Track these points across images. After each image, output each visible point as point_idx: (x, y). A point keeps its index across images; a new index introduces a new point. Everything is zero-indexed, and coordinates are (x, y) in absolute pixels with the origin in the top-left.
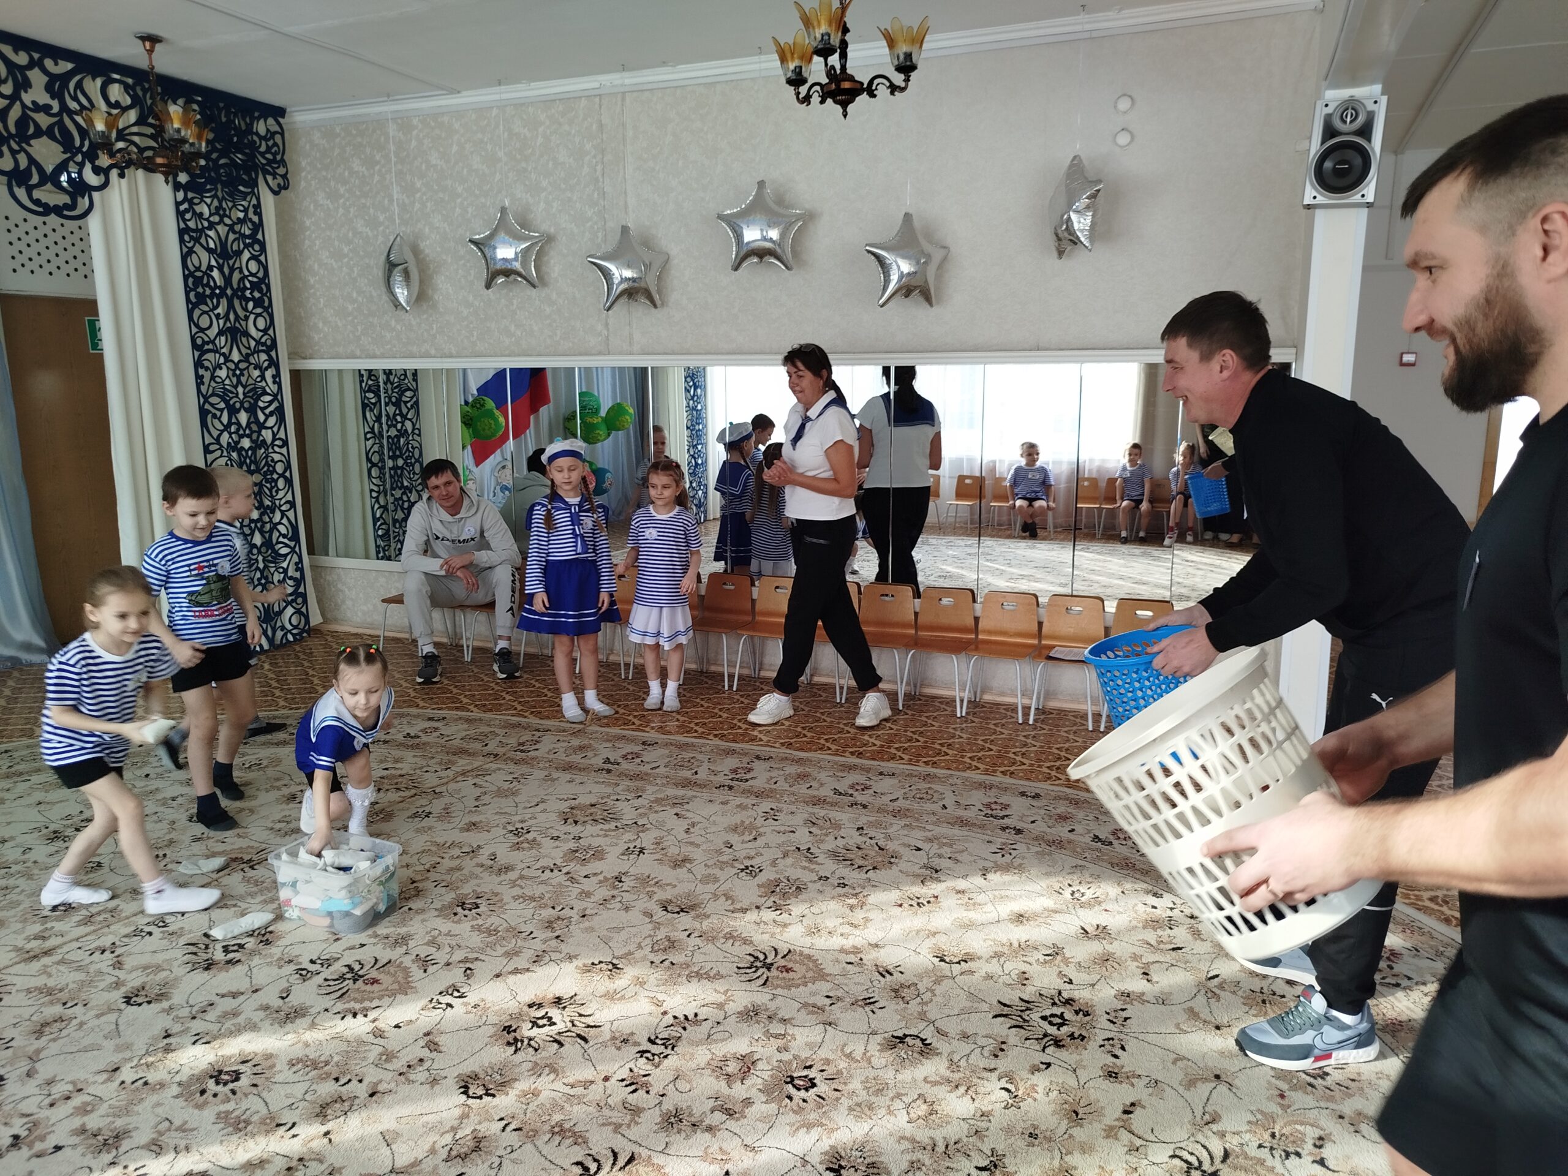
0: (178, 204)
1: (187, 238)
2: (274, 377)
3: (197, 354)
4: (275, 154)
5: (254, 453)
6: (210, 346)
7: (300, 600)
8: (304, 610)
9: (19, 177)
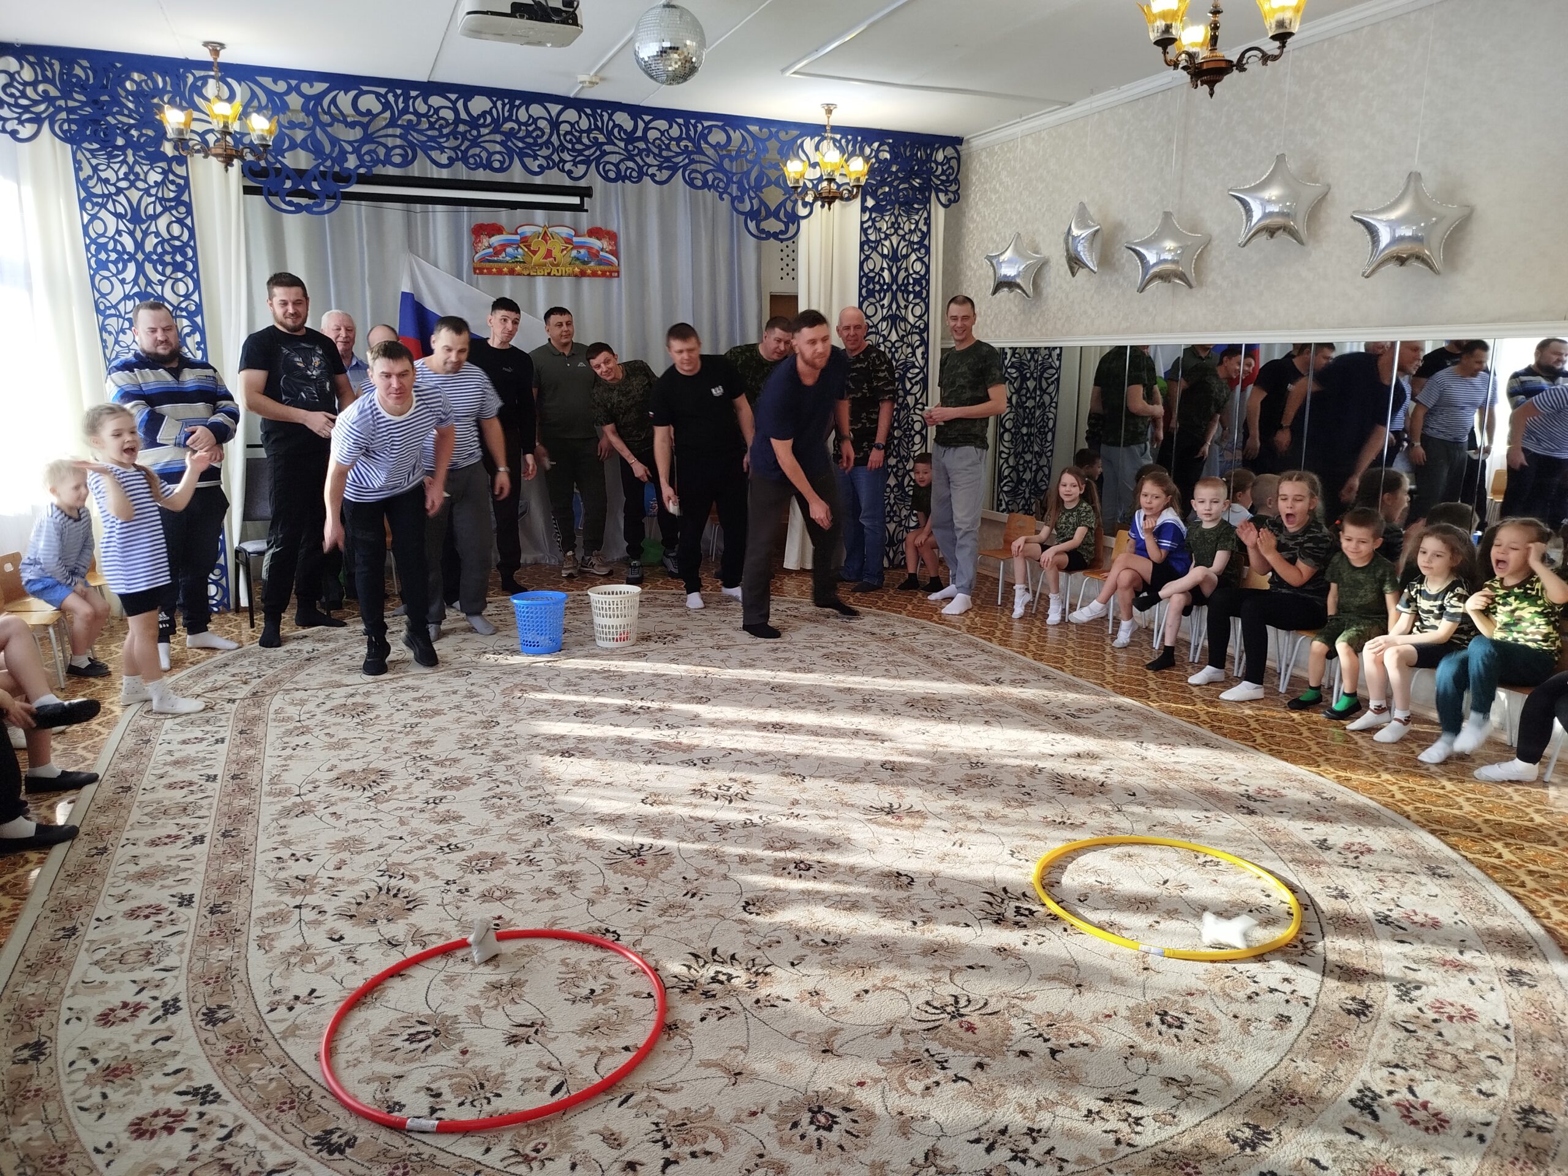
0: (863, 223)
1: (866, 248)
2: (923, 353)
4: (949, 175)
9: (753, 215)
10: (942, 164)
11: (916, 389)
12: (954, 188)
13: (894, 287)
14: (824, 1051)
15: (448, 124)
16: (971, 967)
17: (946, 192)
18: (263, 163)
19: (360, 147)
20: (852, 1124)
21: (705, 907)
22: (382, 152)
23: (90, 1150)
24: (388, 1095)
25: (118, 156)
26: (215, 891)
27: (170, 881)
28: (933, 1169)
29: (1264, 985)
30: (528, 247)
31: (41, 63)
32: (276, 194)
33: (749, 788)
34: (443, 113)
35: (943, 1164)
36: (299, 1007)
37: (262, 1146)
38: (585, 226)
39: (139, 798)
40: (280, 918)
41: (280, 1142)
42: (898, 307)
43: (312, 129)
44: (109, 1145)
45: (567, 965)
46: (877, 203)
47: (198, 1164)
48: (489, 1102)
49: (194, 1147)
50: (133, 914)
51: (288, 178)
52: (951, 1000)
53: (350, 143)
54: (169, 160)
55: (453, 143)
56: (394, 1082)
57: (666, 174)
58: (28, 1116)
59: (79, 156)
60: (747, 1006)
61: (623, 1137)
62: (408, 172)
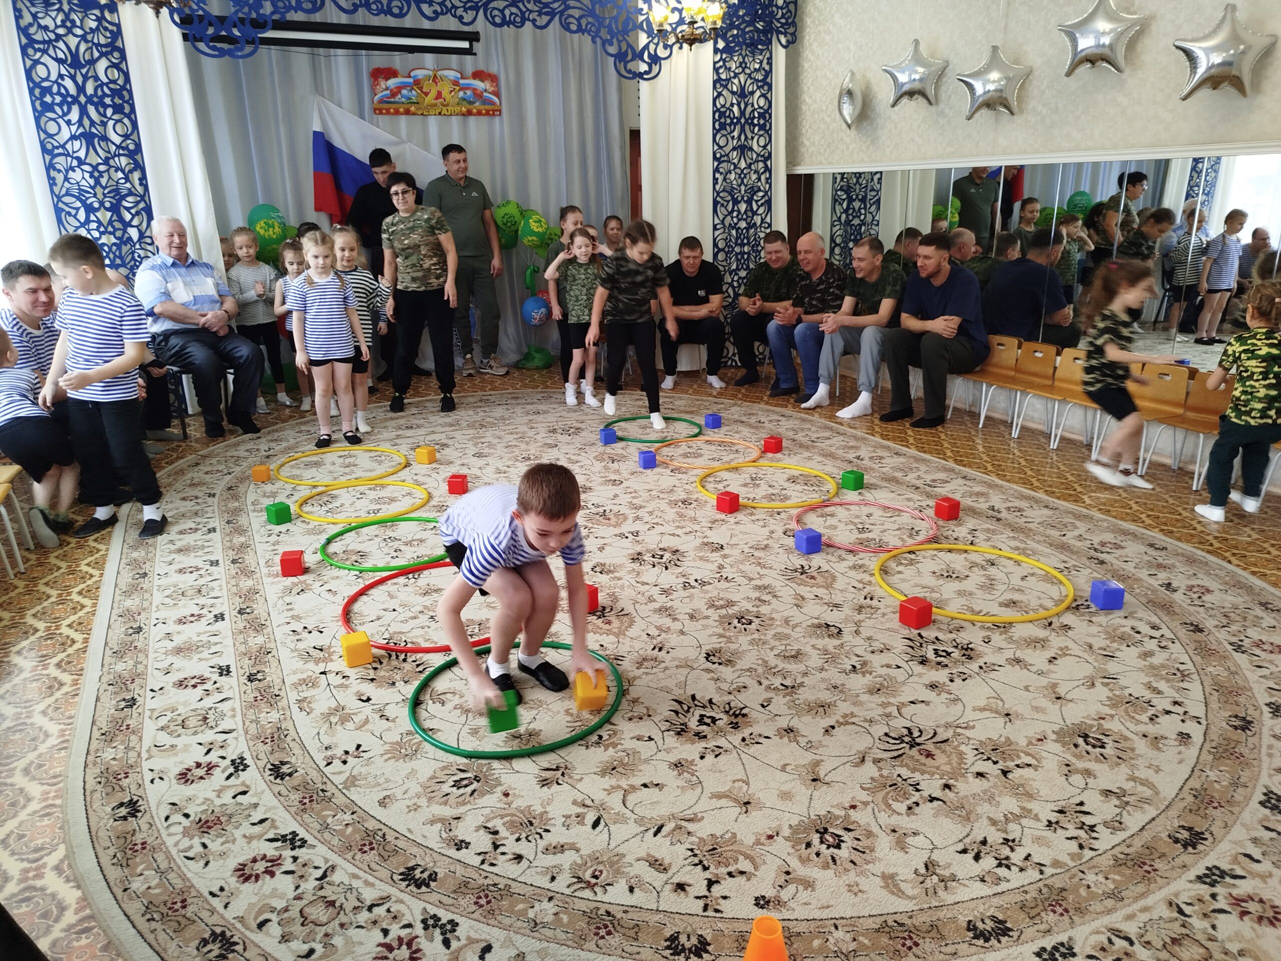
0: (715, 63)
1: (718, 85)
2: (767, 179)
3: (716, 164)
4: (787, 19)
5: (747, 231)
6: (725, 158)
9: (621, 57)
10: (782, 8)
11: (761, 210)
12: (791, 30)
13: (743, 121)
14: (814, 780)
16: (912, 702)
17: (785, 34)
18: (187, 11)
20: (856, 842)
21: (673, 659)
23: (206, 894)
24: (451, 834)
25: (54, 4)
26: (247, 661)
27: (205, 655)
28: (935, 879)
29: (1160, 708)
30: (421, 89)
32: (201, 40)
33: (678, 556)
35: (942, 872)
36: (350, 759)
37: (356, 884)
38: (470, 70)
39: (157, 583)
40: (309, 683)
41: (371, 879)
42: (746, 138)
44: (222, 889)
45: (572, 715)
46: (727, 46)
47: (304, 902)
48: (541, 837)
49: (297, 887)
50: (181, 684)
51: (211, 24)
52: (905, 732)
54: (102, 8)
56: (454, 823)
57: (545, 19)
58: (142, 867)
59: (20, 5)
60: (736, 744)
61: (666, 862)
62: (317, 17)
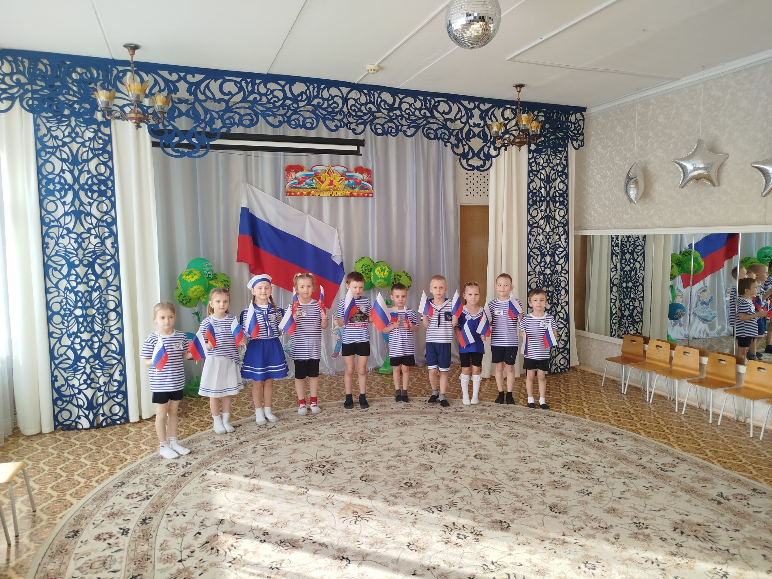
0: (529, 159)
1: (531, 175)
2: (565, 239)
3: (529, 228)
4: (578, 131)
5: (551, 276)
6: (536, 225)
7: (566, 352)
8: (567, 357)
9: (464, 156)
10: (575, 123)
11: (562, 261)
12: (581, 138)
13: (548, 199)
15: (279, 100)
17: (577, 141)
18: (161, 127)
19: (223, 115)
22: (237, 117)
25: (65, 121)
30: (319, 179)
31: (16, 61)
32: (168, 146)
34: (276, 93)
38: (353, 166)
42: (551, 211)
43: (193, 103)
46: (538, 147)
51: (177, 136)
53: (217, 112)
54: (99, 124)
55: (281, 112)
57: (413, 130)
59: (39, 121)
62: (252, 131)
